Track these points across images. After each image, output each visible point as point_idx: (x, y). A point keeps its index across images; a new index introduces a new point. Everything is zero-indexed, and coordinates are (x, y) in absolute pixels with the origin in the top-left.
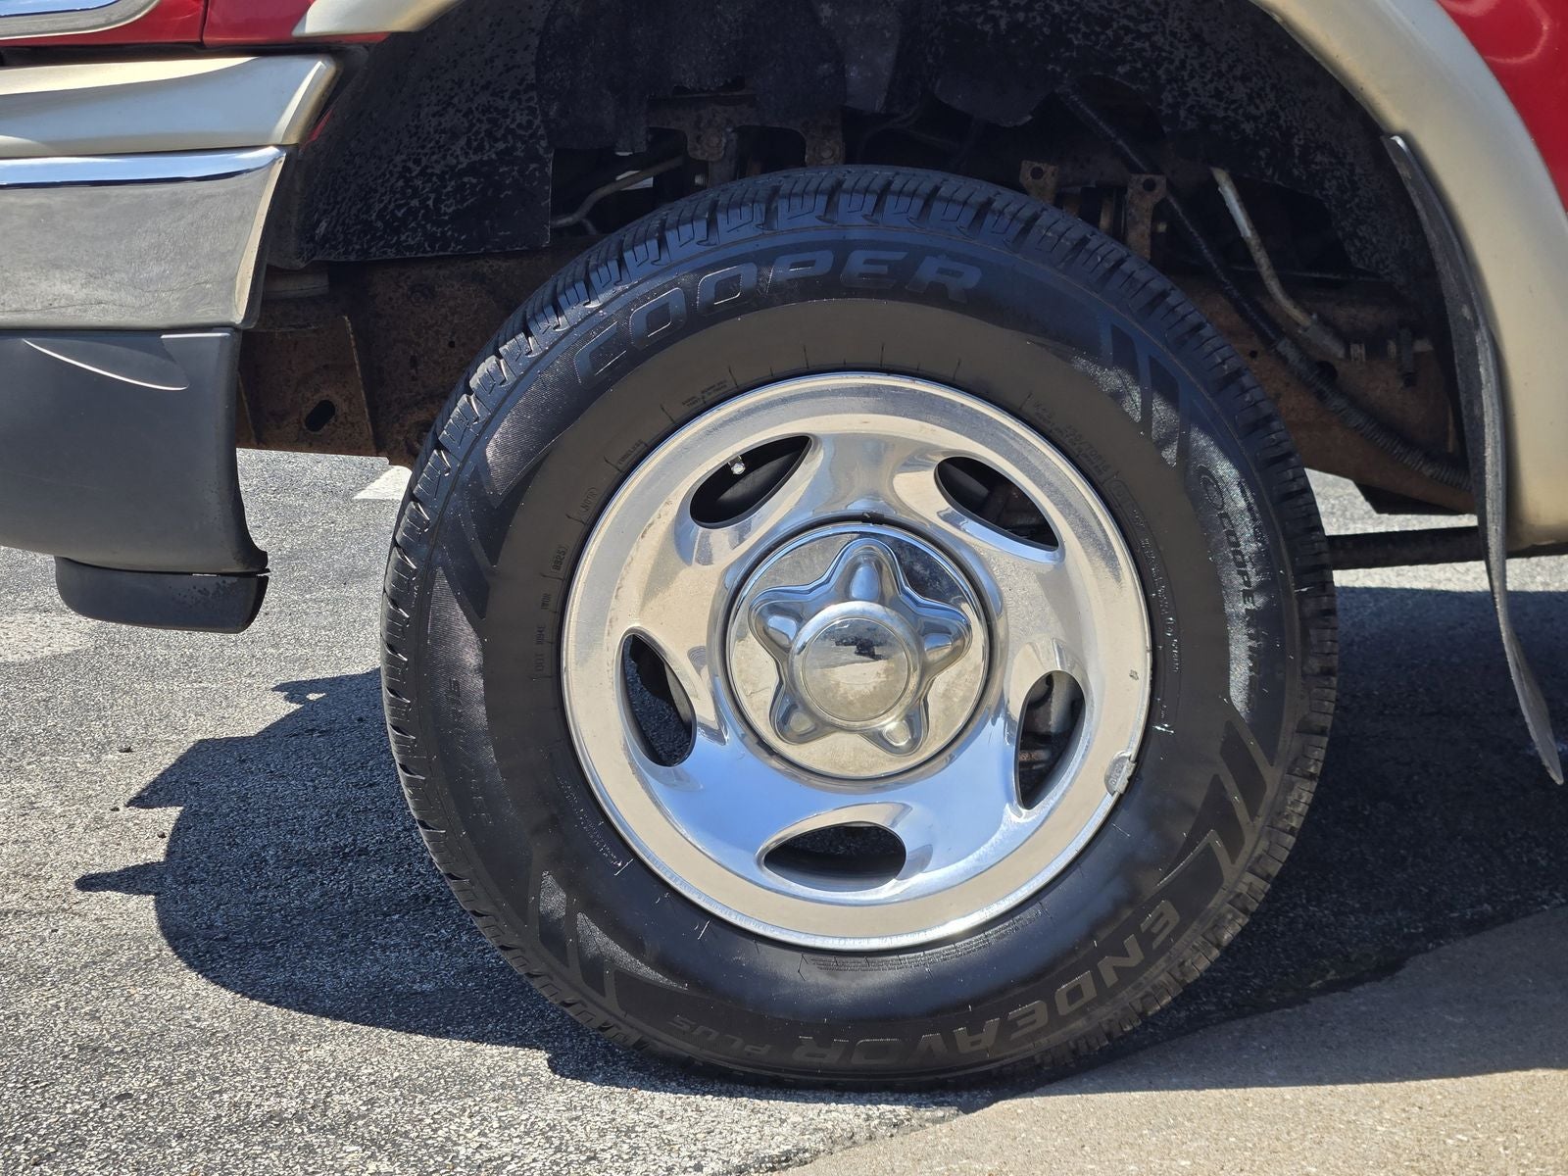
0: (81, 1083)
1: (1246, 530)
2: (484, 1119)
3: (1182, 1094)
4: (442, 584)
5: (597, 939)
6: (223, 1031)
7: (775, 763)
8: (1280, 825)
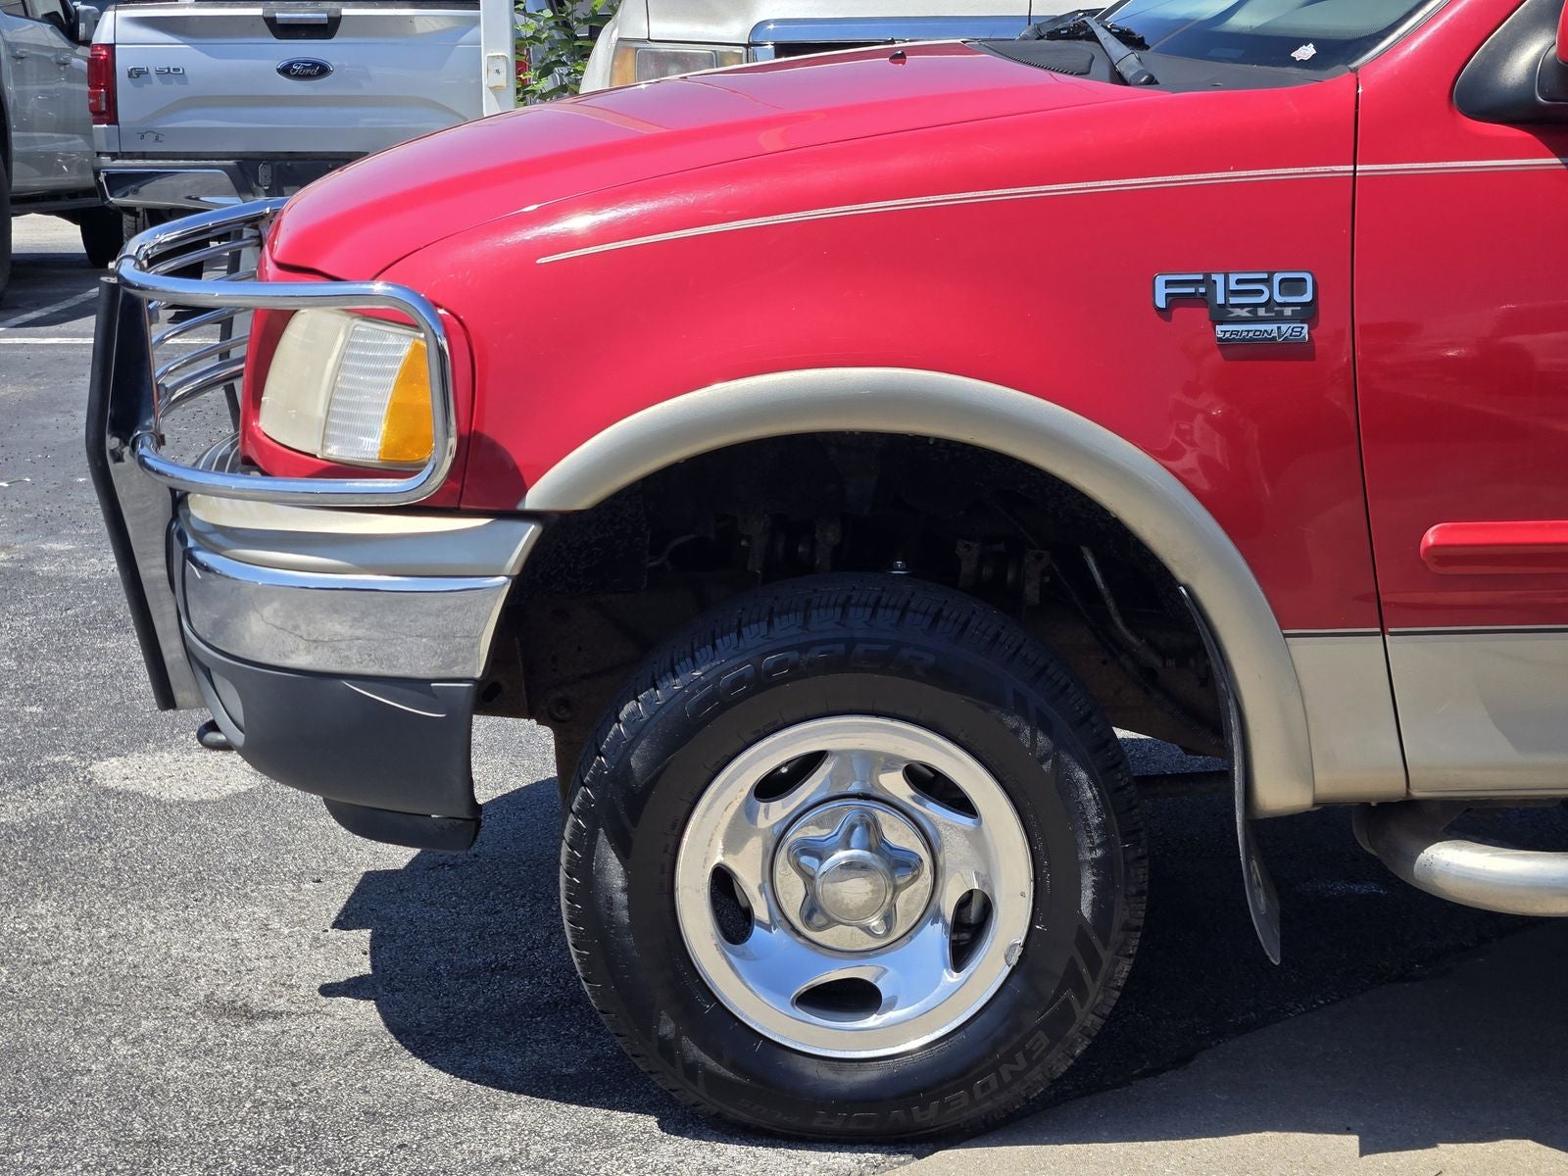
0: (373, 1137)
1: (1092, 810)
2: (626, 1162)
3: (1050, 1147)
4: (602, 838)
5: (695, 1052)
6: (450, 1102)
7: (800, 940)
8: (1111, 985)
